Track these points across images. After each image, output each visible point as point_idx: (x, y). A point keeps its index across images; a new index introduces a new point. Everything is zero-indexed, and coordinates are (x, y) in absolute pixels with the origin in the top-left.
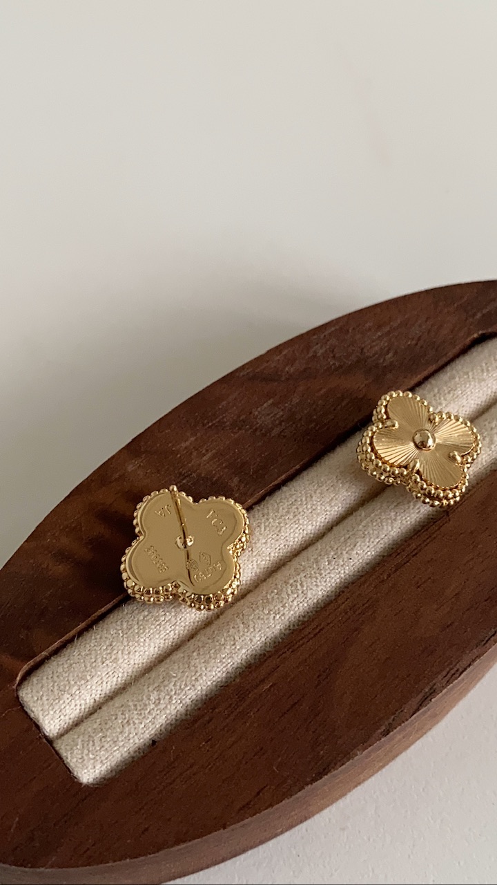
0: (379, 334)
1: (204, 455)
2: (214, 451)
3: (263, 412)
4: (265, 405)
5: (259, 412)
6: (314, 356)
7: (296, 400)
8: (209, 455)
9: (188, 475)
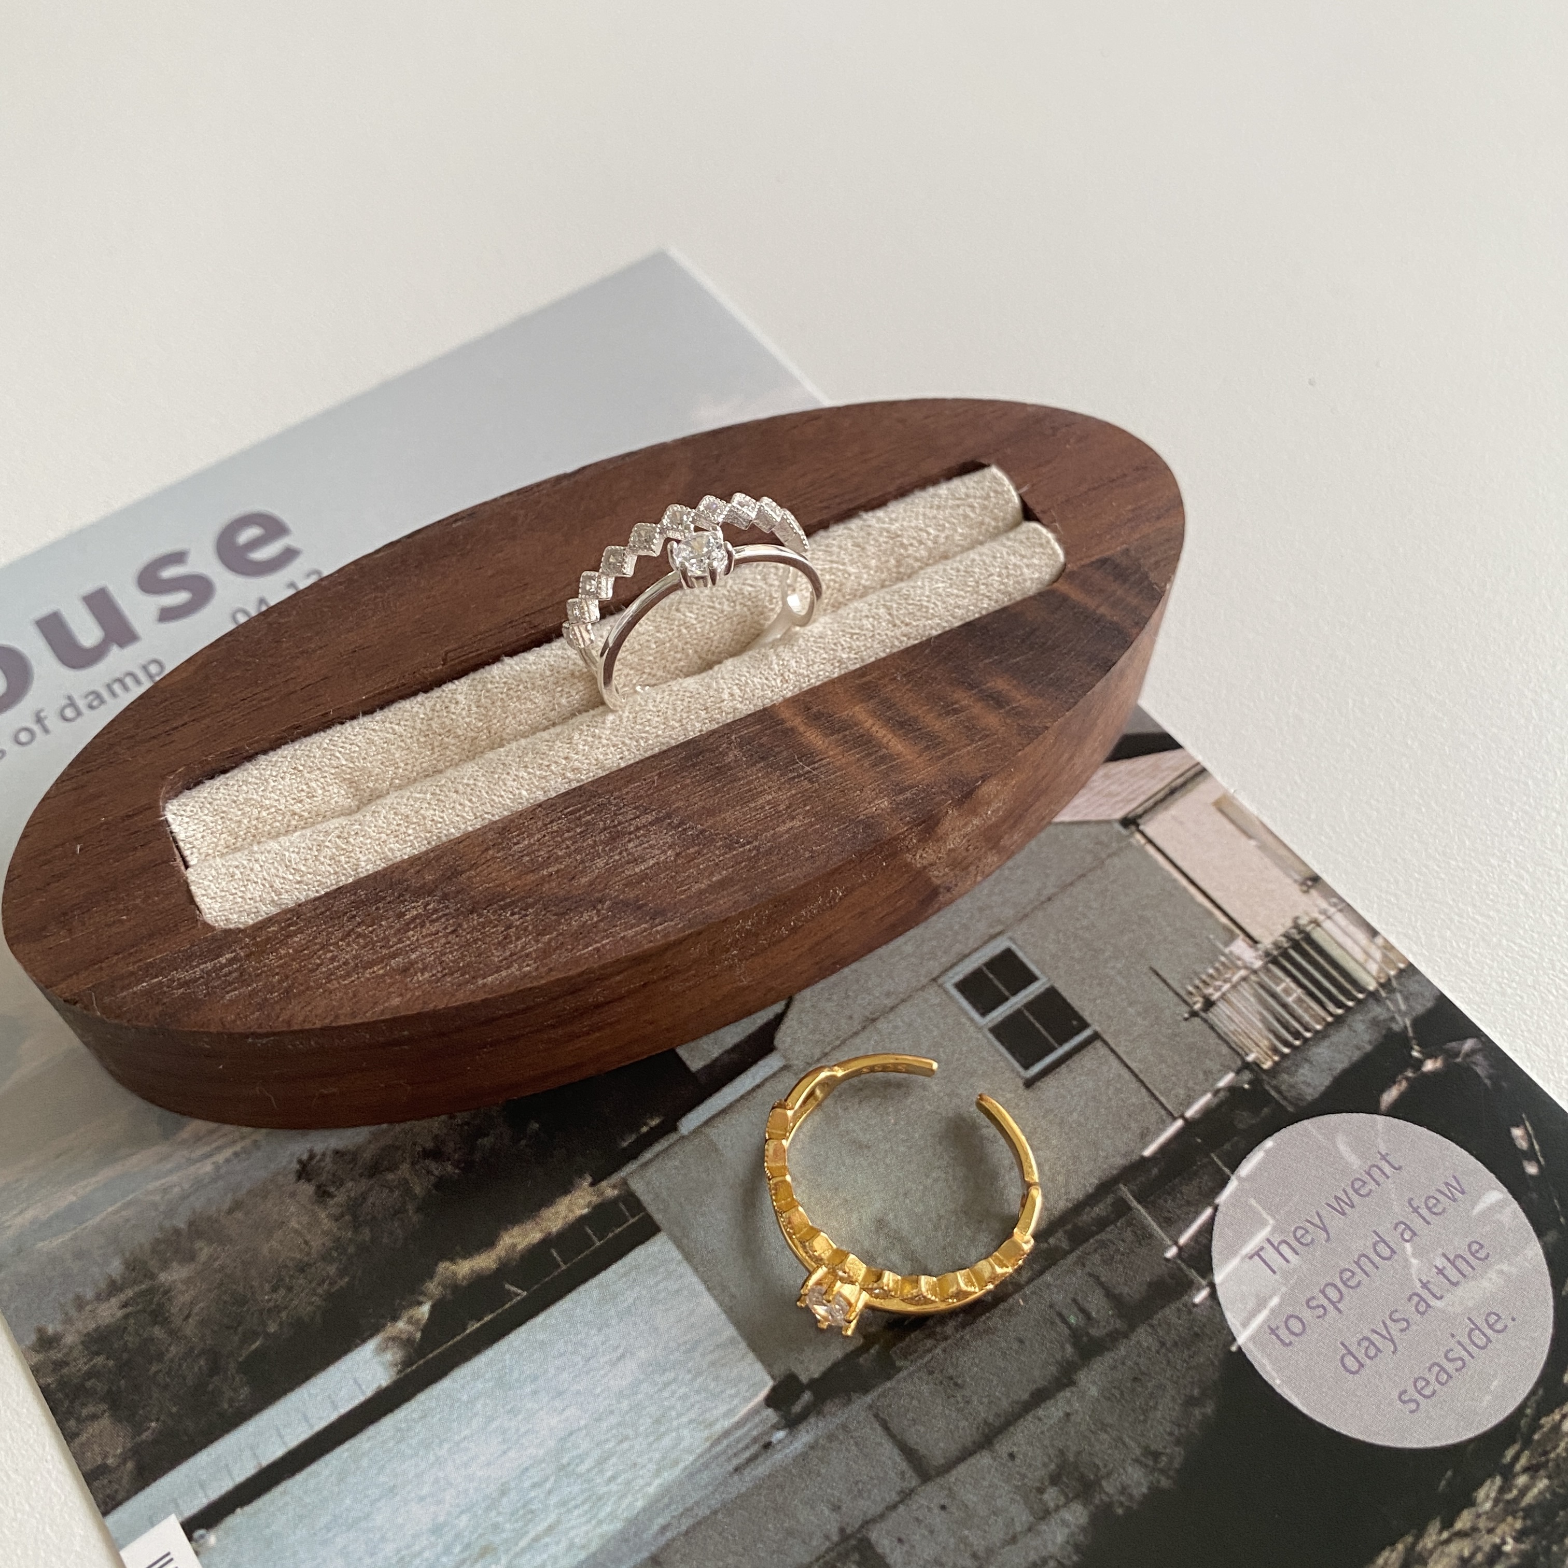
0: (413, 956)
1: (769, 802)
2: (752, 805)
3: (657, 852)
4: (651, 862)
5: (664, 852)
6: (541, 934)
7: (600, 863)
8: (761, 801)
9: (799, 776)
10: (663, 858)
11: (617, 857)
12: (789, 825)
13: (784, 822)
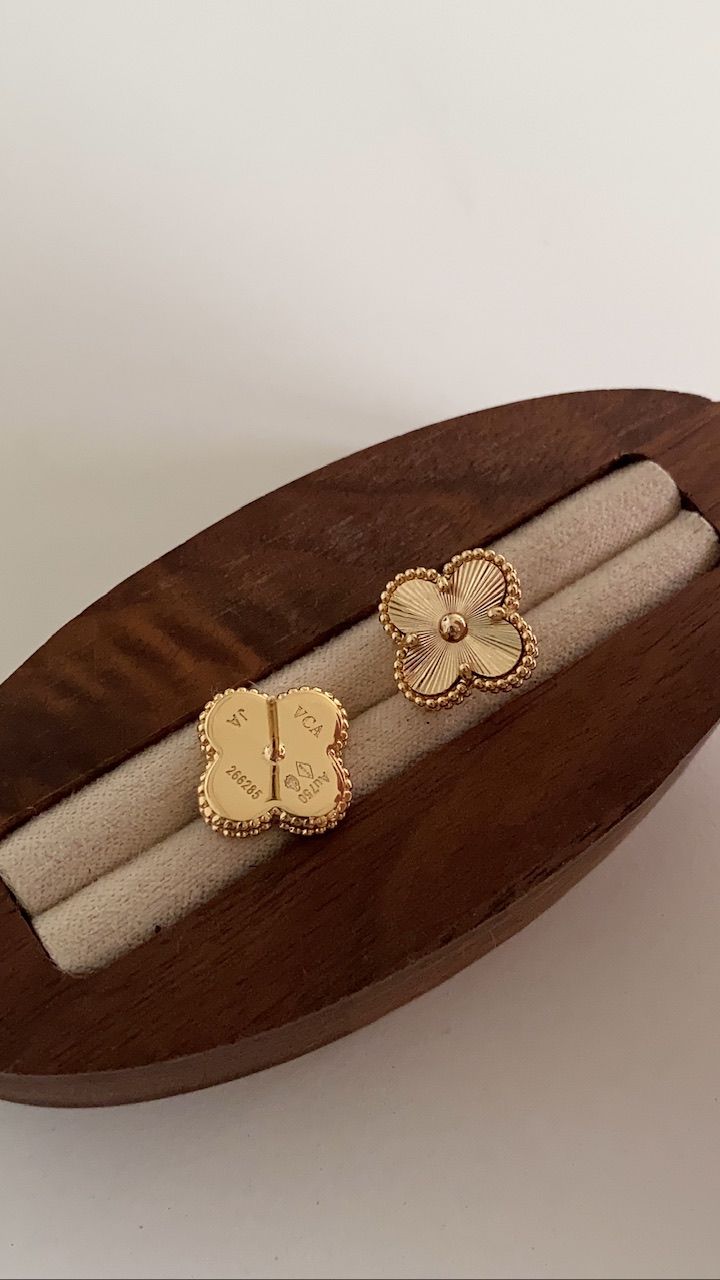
0: (496, 444)
2: (271, 574)
3: (339, 531)
4: (342, 523)
5: (333, 531)
6: (411, 466)
8: (265, 578)
9: (236, 602)
10: (334, 527)
11: (369, 525)
12: (240, 561)
13: (243, 562)
